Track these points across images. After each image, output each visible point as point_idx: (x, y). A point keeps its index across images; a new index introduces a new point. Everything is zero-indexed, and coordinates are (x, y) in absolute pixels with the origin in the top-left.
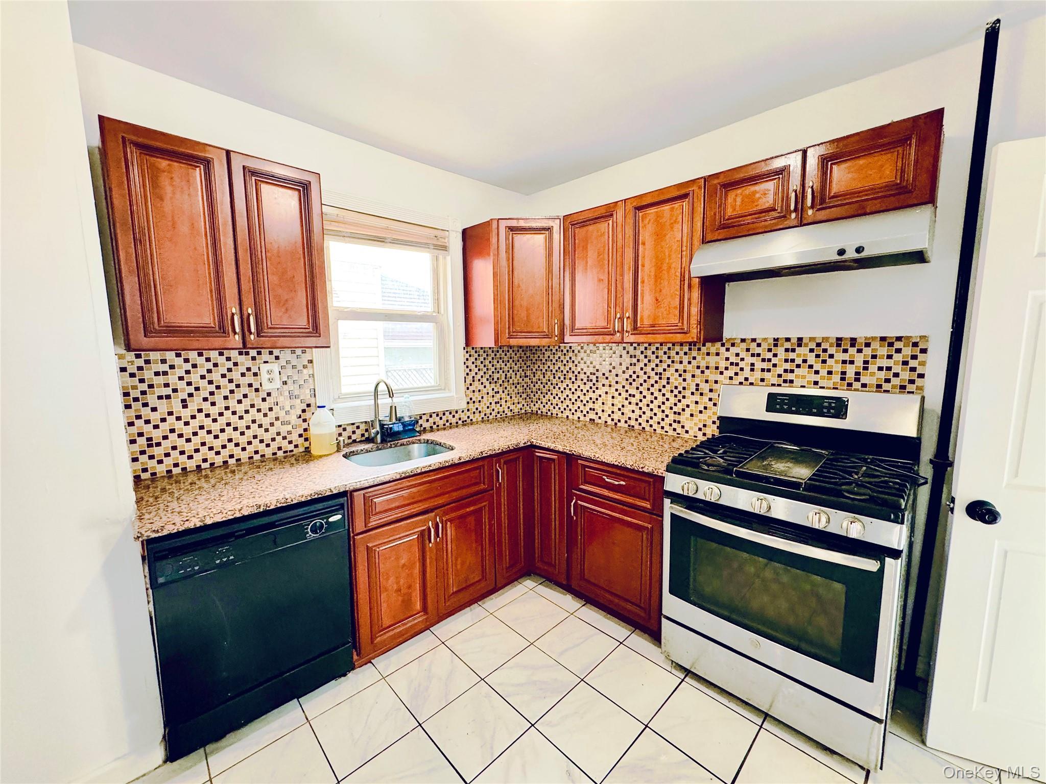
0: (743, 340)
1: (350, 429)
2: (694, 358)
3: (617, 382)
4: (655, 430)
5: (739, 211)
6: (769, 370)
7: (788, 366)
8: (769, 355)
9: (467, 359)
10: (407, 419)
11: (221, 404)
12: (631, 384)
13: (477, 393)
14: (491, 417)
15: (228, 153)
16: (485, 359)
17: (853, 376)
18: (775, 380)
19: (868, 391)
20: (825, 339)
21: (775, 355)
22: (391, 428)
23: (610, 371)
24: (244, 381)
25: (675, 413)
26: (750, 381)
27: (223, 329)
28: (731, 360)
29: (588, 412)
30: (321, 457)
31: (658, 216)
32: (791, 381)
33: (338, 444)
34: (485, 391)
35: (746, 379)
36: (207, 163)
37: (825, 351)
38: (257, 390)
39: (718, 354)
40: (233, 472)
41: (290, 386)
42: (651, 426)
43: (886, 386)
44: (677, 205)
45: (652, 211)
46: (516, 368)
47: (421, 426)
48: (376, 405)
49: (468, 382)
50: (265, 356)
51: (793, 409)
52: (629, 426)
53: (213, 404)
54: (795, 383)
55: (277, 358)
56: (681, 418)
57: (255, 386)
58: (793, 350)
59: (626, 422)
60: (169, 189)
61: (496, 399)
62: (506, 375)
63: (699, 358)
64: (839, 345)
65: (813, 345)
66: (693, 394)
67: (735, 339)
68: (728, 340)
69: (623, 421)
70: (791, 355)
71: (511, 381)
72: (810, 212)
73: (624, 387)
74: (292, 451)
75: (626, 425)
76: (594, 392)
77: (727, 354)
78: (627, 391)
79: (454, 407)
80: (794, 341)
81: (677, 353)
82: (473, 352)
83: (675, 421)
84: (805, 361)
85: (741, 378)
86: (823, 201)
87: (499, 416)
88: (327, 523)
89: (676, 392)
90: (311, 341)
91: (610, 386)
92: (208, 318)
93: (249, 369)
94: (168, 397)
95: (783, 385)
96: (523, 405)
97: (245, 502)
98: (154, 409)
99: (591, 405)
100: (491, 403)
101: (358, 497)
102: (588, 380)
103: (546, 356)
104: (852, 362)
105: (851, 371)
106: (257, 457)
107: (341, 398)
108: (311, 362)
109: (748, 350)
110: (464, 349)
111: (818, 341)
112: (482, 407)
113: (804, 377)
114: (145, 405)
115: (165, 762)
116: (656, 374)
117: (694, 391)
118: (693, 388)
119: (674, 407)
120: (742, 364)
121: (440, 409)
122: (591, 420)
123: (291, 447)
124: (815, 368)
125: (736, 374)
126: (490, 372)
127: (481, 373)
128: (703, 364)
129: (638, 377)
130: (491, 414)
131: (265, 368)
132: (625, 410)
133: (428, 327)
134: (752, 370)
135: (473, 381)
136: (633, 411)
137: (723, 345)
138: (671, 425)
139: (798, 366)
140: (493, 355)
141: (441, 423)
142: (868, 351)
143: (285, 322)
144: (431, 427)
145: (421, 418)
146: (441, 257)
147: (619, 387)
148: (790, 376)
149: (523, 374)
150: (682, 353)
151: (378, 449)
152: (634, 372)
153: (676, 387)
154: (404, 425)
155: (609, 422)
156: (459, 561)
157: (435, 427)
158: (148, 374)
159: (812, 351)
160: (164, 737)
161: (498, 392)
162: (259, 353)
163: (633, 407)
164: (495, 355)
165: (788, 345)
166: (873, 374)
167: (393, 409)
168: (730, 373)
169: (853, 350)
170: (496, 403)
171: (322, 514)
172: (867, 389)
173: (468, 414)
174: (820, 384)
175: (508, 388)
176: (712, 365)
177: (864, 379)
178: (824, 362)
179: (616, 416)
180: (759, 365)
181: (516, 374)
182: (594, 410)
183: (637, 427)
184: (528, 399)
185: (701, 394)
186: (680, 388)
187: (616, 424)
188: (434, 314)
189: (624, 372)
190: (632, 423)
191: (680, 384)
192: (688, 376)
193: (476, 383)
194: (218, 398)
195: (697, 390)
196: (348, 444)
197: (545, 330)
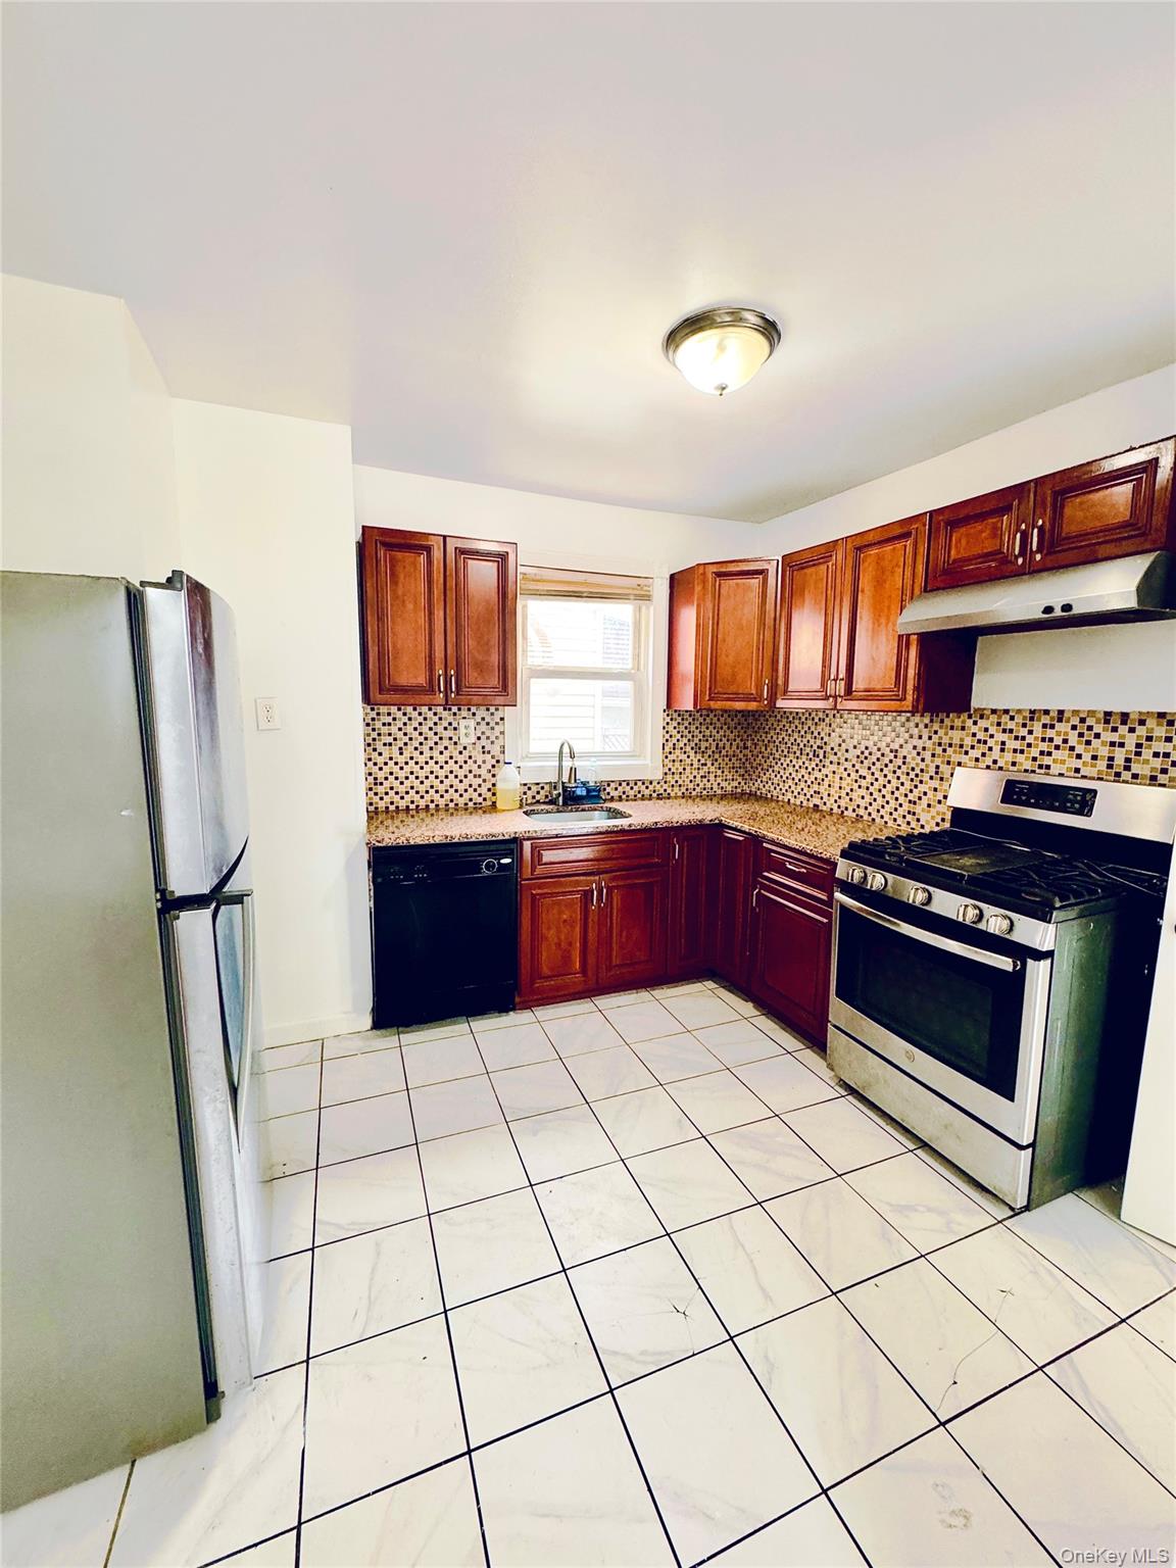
0: (994, 711)
1: (534, 789)
2: (936, 732)
3: (846, 760)
4: (886, 823)
5: (963, 554)
6: (1022, 752)
7: (1044, 746)
8: (1023, 732)
9: (668, 724)
10: (592, 784)
11: (427, 753)
12: (862, 762)
13: (677, 764)
14: (694, 793)
15: (445, 537)
16: (690, 724)
17: (1122, 763)
18: (1028, 765)
19: (1140, 784)
20: (1091, 713)
21: (1030, 732)
22: (574, 792)
23: (840, 745)
24: (446, 734)
25: (910, 802)
26: (999, 764)
27: (431, 688)
28: (978, 737)
29: (812, 796)
30: (504, 811)
31: (880, 558)
32: (1048, 767)
33: (521, 800)
34: (688, 761)
35: (995, 762)
36: (428, 549)
37: (1090, 728)
38: (455, 743)
39: (963, 728)
40: (432, 815)
41: (483, 742)
42: (882, 817)
43: (1162, 778)
44: (899, 545)
45: (874, 551)
46: (732, 736)
47: (608, 794)
48: (560, 767)
49: (667, 749)
50: (464, 713)
51: (1032, 801)
52: (857, 815)
53: (421, 753)
54: (1051, 771)
55: (474, 714)
56: (918, 809)
57: (454, 740)
58: (1052, 727)
59: (854, 810)
60: (402, 576)
61: (702, 773)
62: (718, 744)
63: (941, 732)
64: (1107, 722)
65: (1075, 721)
66: (931, 778)
67: (984, 709)
68: (976, 710)
69: (850, 809)
70: (1050, 733)
71: (724, 752)
72: (1038, 557)
73: (854, 766)
74: (480, 804)
75: (854, 815)
76: (820, 770)
77: (974, 729)
78: (857, 771)
79: (647, 777)
80: (1054, 714)
81: (917, 726)
82: (675, 715)
83: (909, 812)
84: (1065, 741)
85: (988, 761)
86: (1052, 545)
87: (705, 792)
88: (499, 863)
89: (912, 775)
90: (500, 700)
91: (839, 764)
92: (422, 680)
93: (450, 724)
94: (390, 744)
95: (1038, 771)
96: (739, 783)
97: (437, 833)
98: (380, 754)
99: (816, 787)
100: (695, 777)
101: (527, 845)
102: (814, 756)
103: (770, 724)
104: (1122, 745)
105: (1120, 756)
106: (452, 805)
107: (527, 757)
108: (502, 719)
109: (999, 724)
110: (664, 711)
111: (1082, 716)
112: (685, 779)
113: (1063, 762)
114: (375, 750)
115: (372, 1029)
116: (891, 751)
117: (933, 774)
118: (932, 771)
119: (909, 794)
120: (991, 742)
121: (631, 777)
122: (815, 805)
123: (480, 800)
124: (1077, 751)
125: (984, 755)
126: (696, 740)
127: (685, 740)
128: (945, 740)
129: (870, 754)
130: (694, 789)
131: (463, 723)
132: (854, 795)
133: (628, 685)
134: (1002, 750)
135: (674, 749)
136: (863, 798)
137: (970, 717)
138: (904, 817)
139: (1057, 747)
140: (701, 720)
141: (632, 793)
142: (1141, 731)
143: (480, 682)
144: (620, 797)
145: (609, 785)
146: (644, 609)
147: (848, 765)
148: (1047, 760)
149: (741, 744)
150: (921, 726)
151: (559, 811)
152: (867, 748)
153: (913, 769)
154: (588, 791)
155: (836, 810)
156: (624, 934)
157: (624, 797)
158: (378, 725)
159: (1074, 727)
160: (373, 1009)
161: (706, 765)
162: (459, 709)
163: (863, 792)
164: (705, 720)
165: (1046, 720)
166: (1146, 762)
167: (573, 770)
168: (976, 753)
169: (1123, 729)
170: (702, 777)
171: (496, 855)
172: (1138, 781)
173: (666, 786)
174: (1082, 773)
175: (720, 760)
176: (956, 741)
177: (1136, 768)
178: (1088, 743)
179: (843, 803)
180: (1012, 744)
181: (731, 744)
182: (819, 793)
183: (866, 817)
184: (746, 776)
185: (942, 779)
186: (918, 771)
187: (842, 812)
188: (633, 671)
189: (855, 747)
190: (861, 812)
191: (917, 765)
192: (927, 755)
193: (678, 752)
194: (425, 748)
195: (937, 773)
196: (532, 804)
197: (754, 692)
